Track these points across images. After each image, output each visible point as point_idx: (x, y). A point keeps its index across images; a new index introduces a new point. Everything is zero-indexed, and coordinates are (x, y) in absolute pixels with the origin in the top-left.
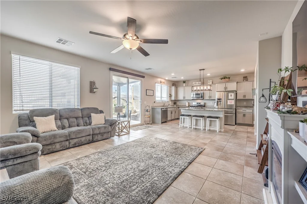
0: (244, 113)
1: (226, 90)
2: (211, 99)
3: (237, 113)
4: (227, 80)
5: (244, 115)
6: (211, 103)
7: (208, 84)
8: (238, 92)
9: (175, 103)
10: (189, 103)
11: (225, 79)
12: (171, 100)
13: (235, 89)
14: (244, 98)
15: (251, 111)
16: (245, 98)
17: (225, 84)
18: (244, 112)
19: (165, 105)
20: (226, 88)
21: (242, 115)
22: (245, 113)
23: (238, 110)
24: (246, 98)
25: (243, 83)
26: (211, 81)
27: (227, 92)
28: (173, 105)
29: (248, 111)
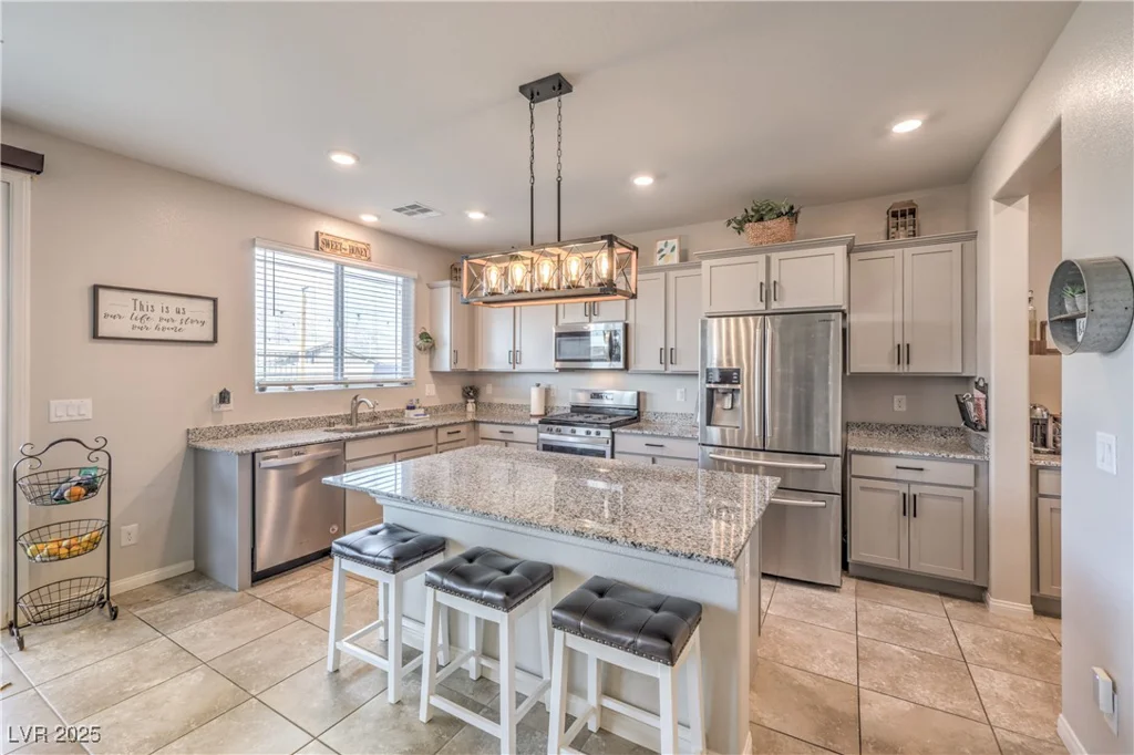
0: (904, 489)
1: (775, 306)
2: (671, 368)
3: (855, 484)
4: (777, 226)
5: (910, 506)
6: (679, 396)
7: (659, 263)
8: (853, 318)
9: (471, 392)
10: (547, 391)
11: (761, 219)
12: (433, 373)
13: (837, 299)
14: (897, 370)
15: (964, 474)
16: (903, 369)
17: (761, 258)
18: (909, 483)
19: (361, 410)
20: (768, 290)
21: (896, 501)
22: (915, 490)
23: (859, 465)
24: (918, 366)
25: (890, 252)
26: (675, 242)
27: (778, 319)
28: (461, 400)
29: (940, 470)
